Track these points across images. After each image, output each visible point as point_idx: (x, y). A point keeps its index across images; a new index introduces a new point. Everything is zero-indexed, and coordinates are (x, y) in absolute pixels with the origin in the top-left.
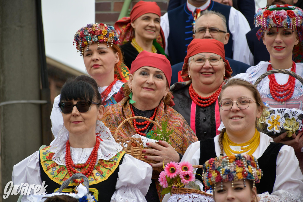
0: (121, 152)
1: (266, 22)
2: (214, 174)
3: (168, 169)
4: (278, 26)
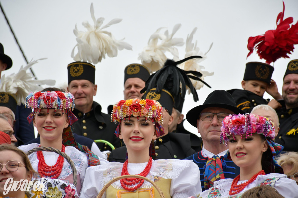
1: (37, 103)
4: (49, 107)
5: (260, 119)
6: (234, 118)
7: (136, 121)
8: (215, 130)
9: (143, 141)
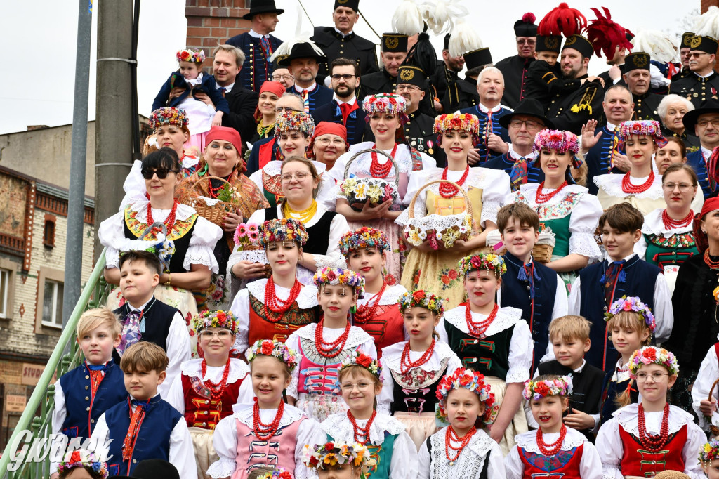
0: (195, 214)
2: (268, 234)
3: (239, 230)
7: (456, 133)
8: (523, 136)
9: (462, 151)
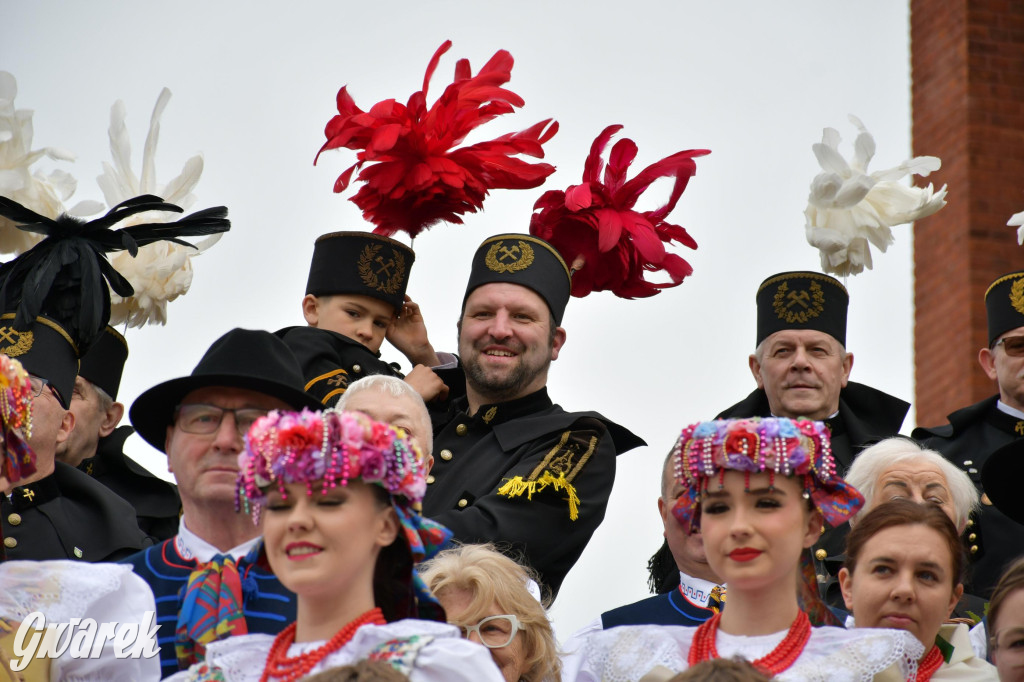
5: (375, 430)
6: (287, 423)
8: (224, 466)
